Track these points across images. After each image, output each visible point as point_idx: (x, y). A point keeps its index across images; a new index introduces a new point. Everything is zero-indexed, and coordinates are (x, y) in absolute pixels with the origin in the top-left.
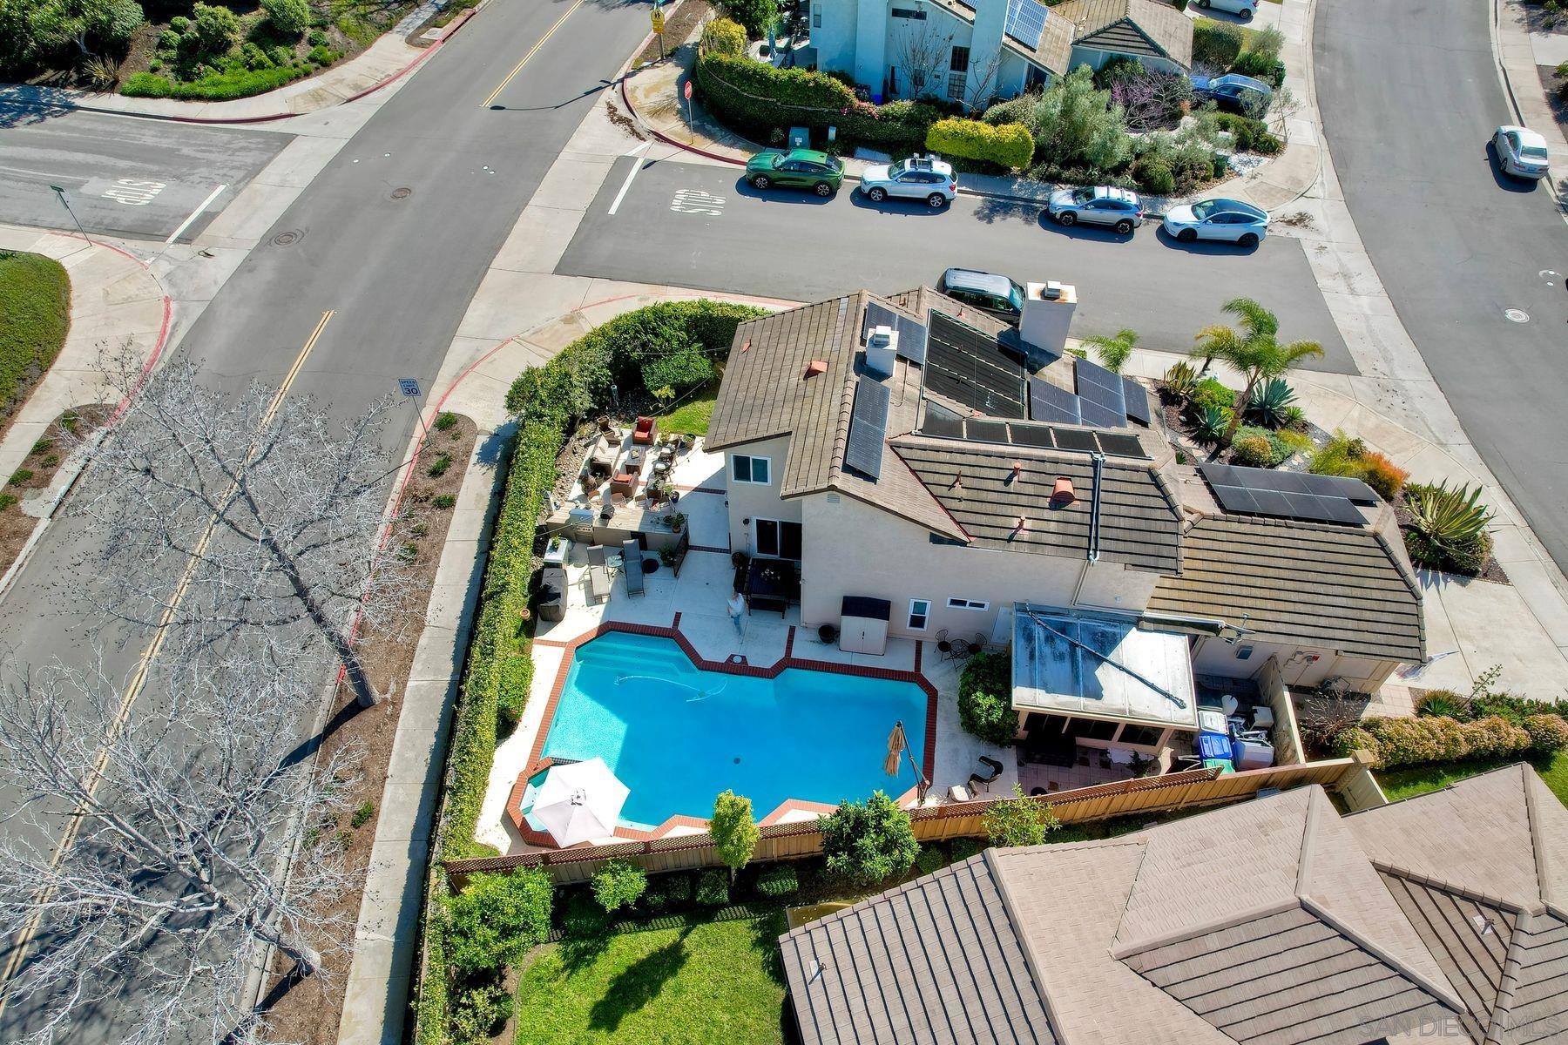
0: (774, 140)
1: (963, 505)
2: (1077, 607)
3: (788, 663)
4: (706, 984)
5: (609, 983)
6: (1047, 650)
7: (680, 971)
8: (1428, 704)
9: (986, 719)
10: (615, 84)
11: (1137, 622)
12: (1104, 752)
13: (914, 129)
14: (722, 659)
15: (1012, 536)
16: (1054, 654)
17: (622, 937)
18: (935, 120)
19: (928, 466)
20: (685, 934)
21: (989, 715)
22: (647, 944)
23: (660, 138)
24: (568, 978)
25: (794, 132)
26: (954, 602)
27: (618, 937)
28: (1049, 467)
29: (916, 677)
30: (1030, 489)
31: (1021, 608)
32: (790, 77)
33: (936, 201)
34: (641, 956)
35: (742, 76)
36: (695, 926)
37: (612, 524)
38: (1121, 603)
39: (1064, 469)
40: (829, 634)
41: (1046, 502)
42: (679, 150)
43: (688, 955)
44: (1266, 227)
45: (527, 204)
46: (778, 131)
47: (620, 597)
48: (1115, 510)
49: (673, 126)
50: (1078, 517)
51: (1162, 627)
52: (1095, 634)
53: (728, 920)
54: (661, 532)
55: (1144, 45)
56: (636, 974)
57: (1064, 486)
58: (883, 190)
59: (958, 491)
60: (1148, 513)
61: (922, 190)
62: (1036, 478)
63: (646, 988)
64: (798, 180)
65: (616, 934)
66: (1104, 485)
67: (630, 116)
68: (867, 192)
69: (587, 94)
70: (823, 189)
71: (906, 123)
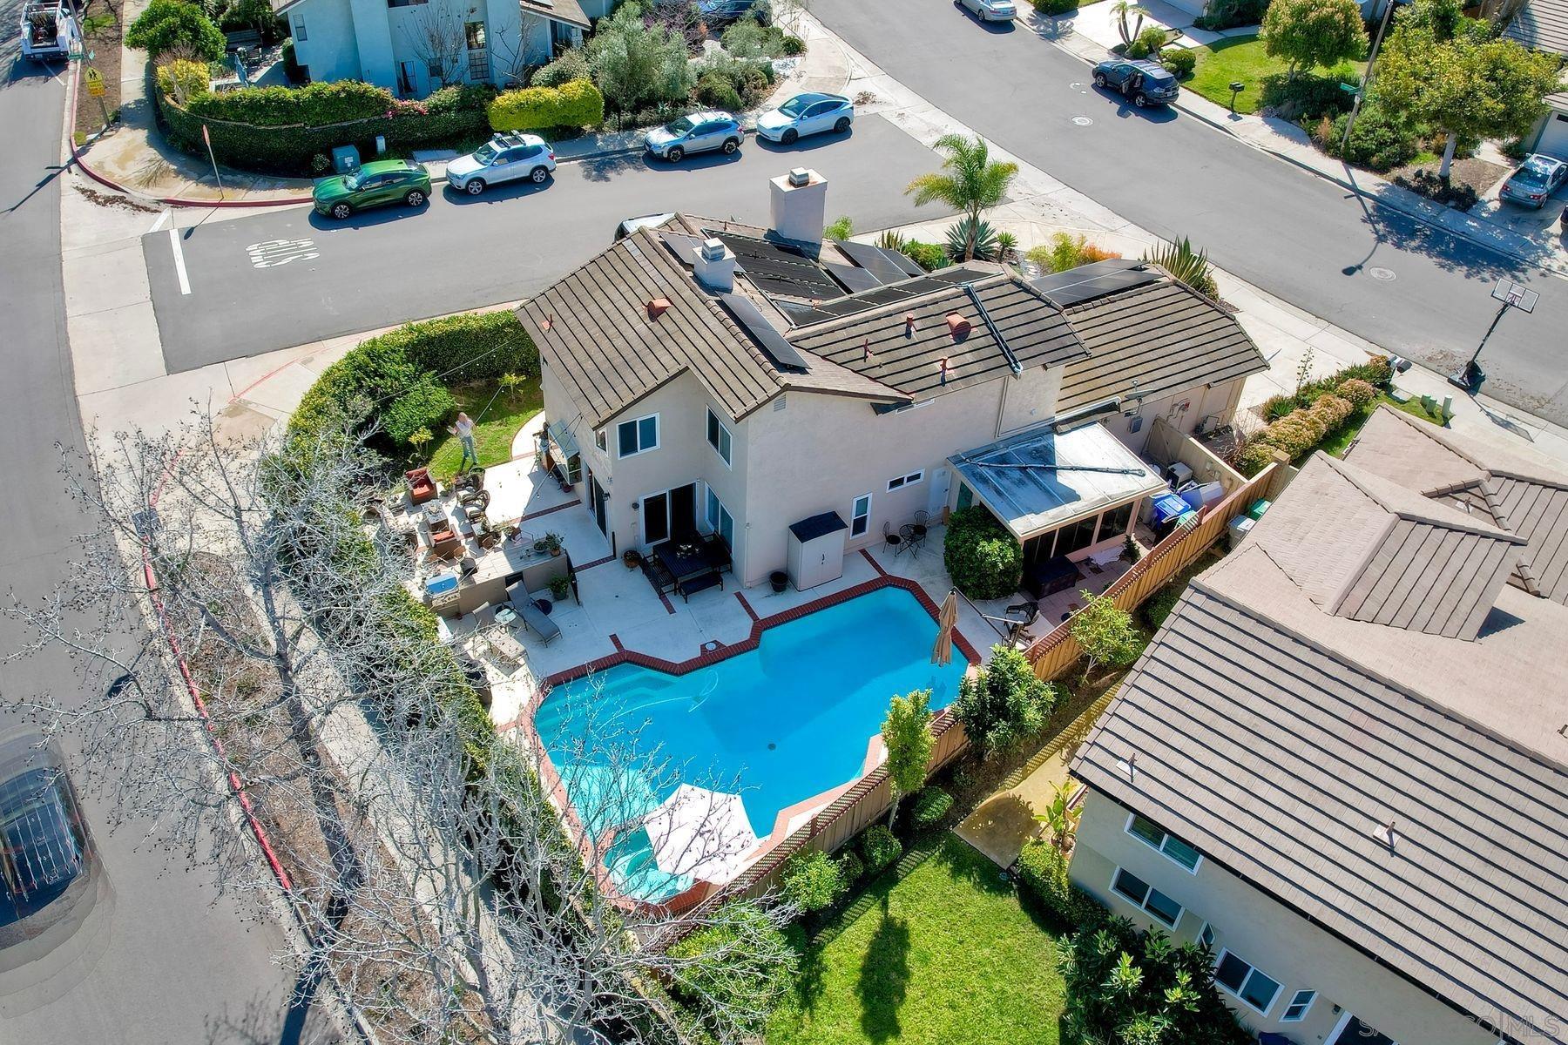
0: (320, 168)
1: (884, 371)
2: (1002, 437)
3: (761, 626)
4: (945, 936)
5: (856, 994)
6: (1006, 482)
7: (910, 941)
8: (1273, 412)
9: (1003, 562)
10: (68, 167)
11: (1054, 428)
12: (1088, 561)
13: (472, 115)
14: (697, 653)
15: (943, 379)
16: (1013, 482)
17: (830, 947)
18: (492, 99)
19: (834, 348)
20: (885, 905)
21: (1002, 558)
22: (858, 938)
23: (176, 204)
24: (812, 1018)
25: (339, 153)
26: (894, 484)
27: (826, 950)
28: (932, 309)
29: (886, 581)
30: (930, 334)
31: (957, 460)
32: (313, 94)
33: (539, 177)
34: (864, 951)
35: (252, 109)
36: (887, 895)
37: (479, 578)
38: (1035, 418)
39: (947, 306)
40: (780, 581)
41: (950, 340)
42: (210, 210)
43: (904, 923)
44: (852, 108)
45: (66, 318)
46: (320, 157)
47: (535, 652)
48: (1007, 323)
49: (184, 188)
50: (982, 342)
51: (1075, 424)
52: (1031, 453)
53: (911, 871)
54: (537, 563)
56: (873, 970)
57: (956, 319)
58: (481, 180)
59: (873, 360)
60: (1034, 316)
61: (522, 168)
62: (929, 322)
63: (894, 975)
64: (385, 196)
65: (821, 949)
66: (986, 306)
67: (120, 194)
68: (463, 187)
69: (41, 185)
70: (415, 198)
71: (459, 110)
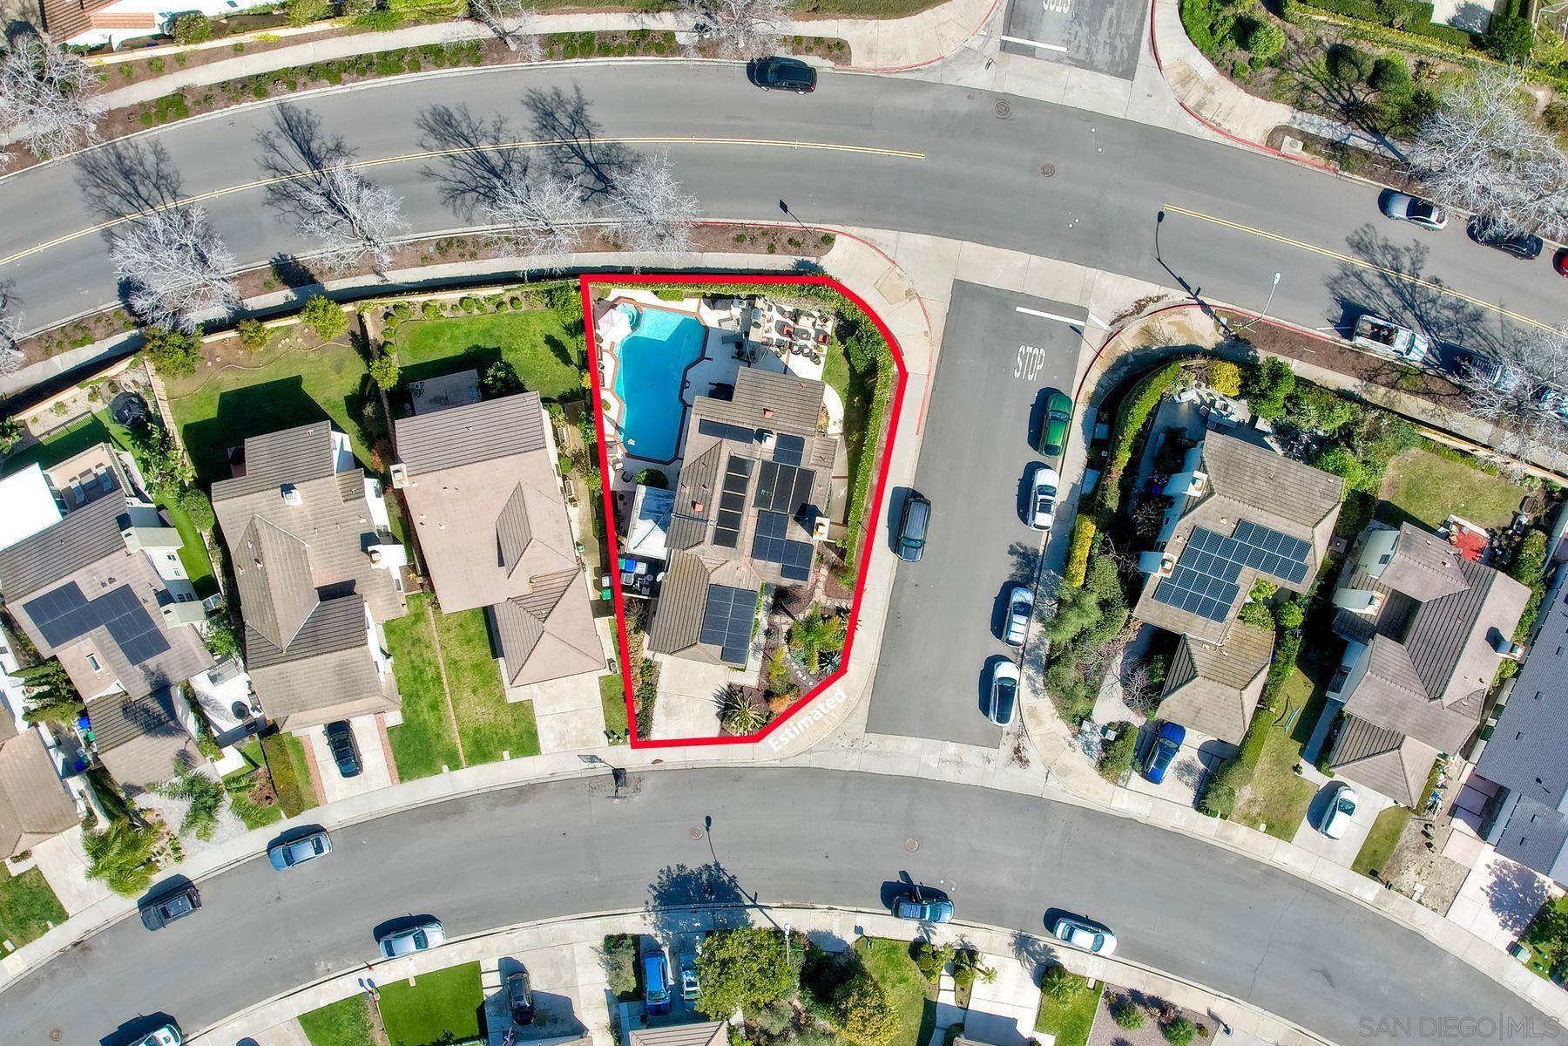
2: (673, 514)
10: (1194, 298)
18: (1096, 522)
23: (1113, 335)
34: (569, 351)
45: (1031, 254)
47: (723, 334)
49: (1127, 343)
55: (1174, 685)
56: (562, 347)
63: (559, 353)
67: (1144, 313)
